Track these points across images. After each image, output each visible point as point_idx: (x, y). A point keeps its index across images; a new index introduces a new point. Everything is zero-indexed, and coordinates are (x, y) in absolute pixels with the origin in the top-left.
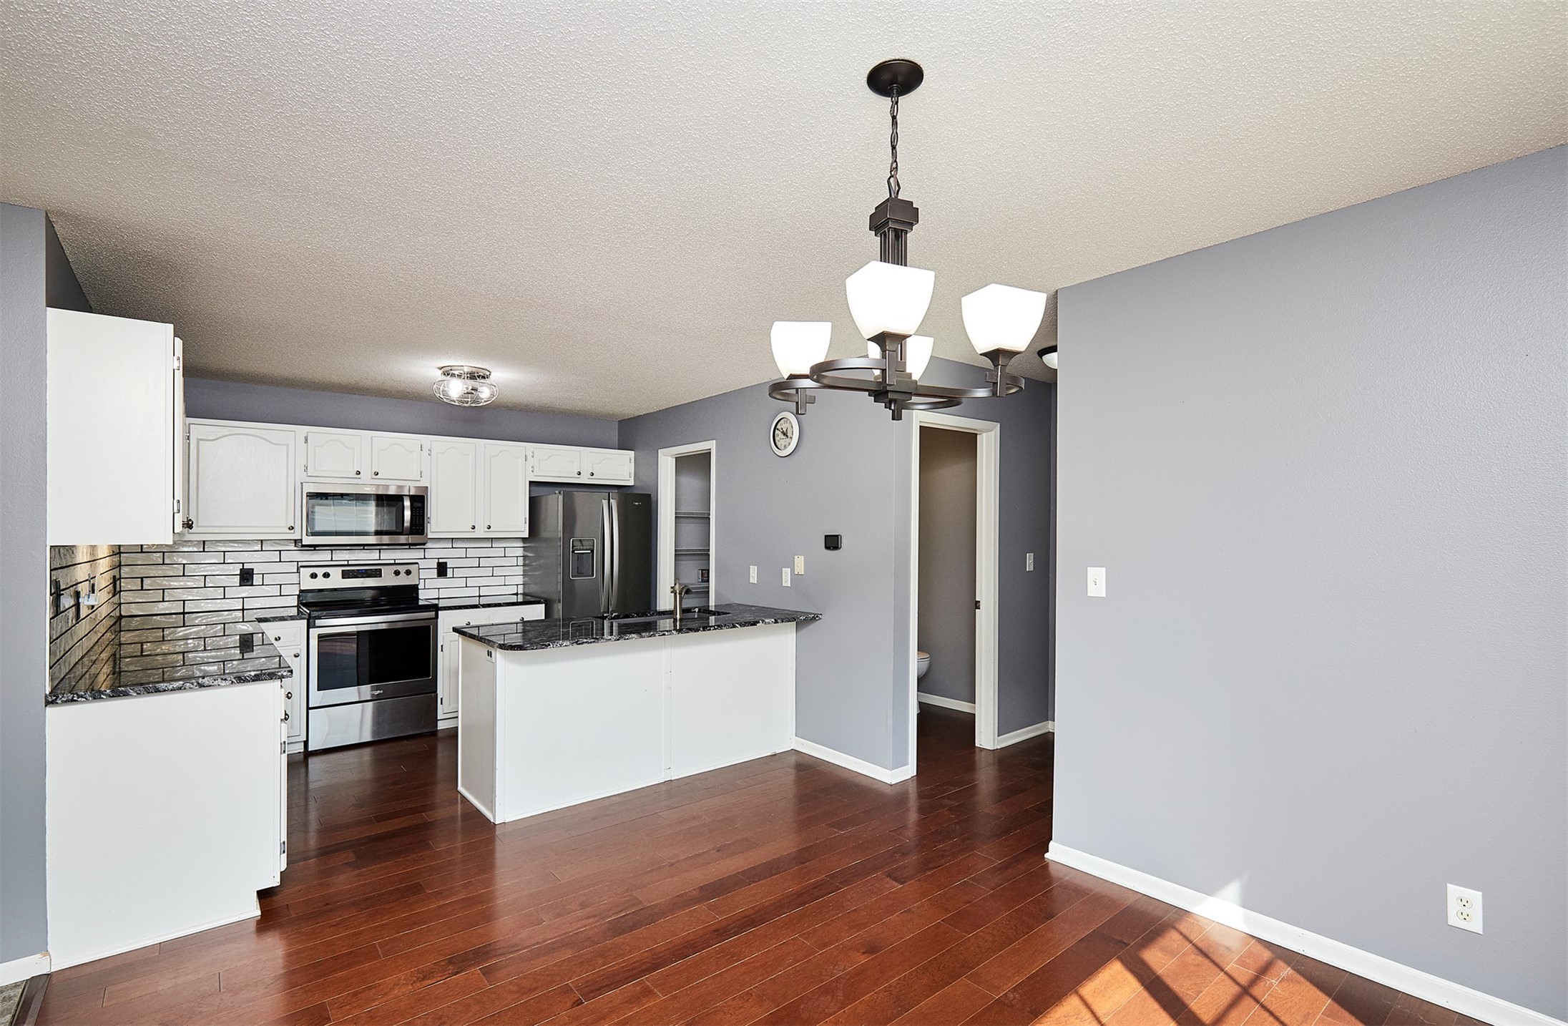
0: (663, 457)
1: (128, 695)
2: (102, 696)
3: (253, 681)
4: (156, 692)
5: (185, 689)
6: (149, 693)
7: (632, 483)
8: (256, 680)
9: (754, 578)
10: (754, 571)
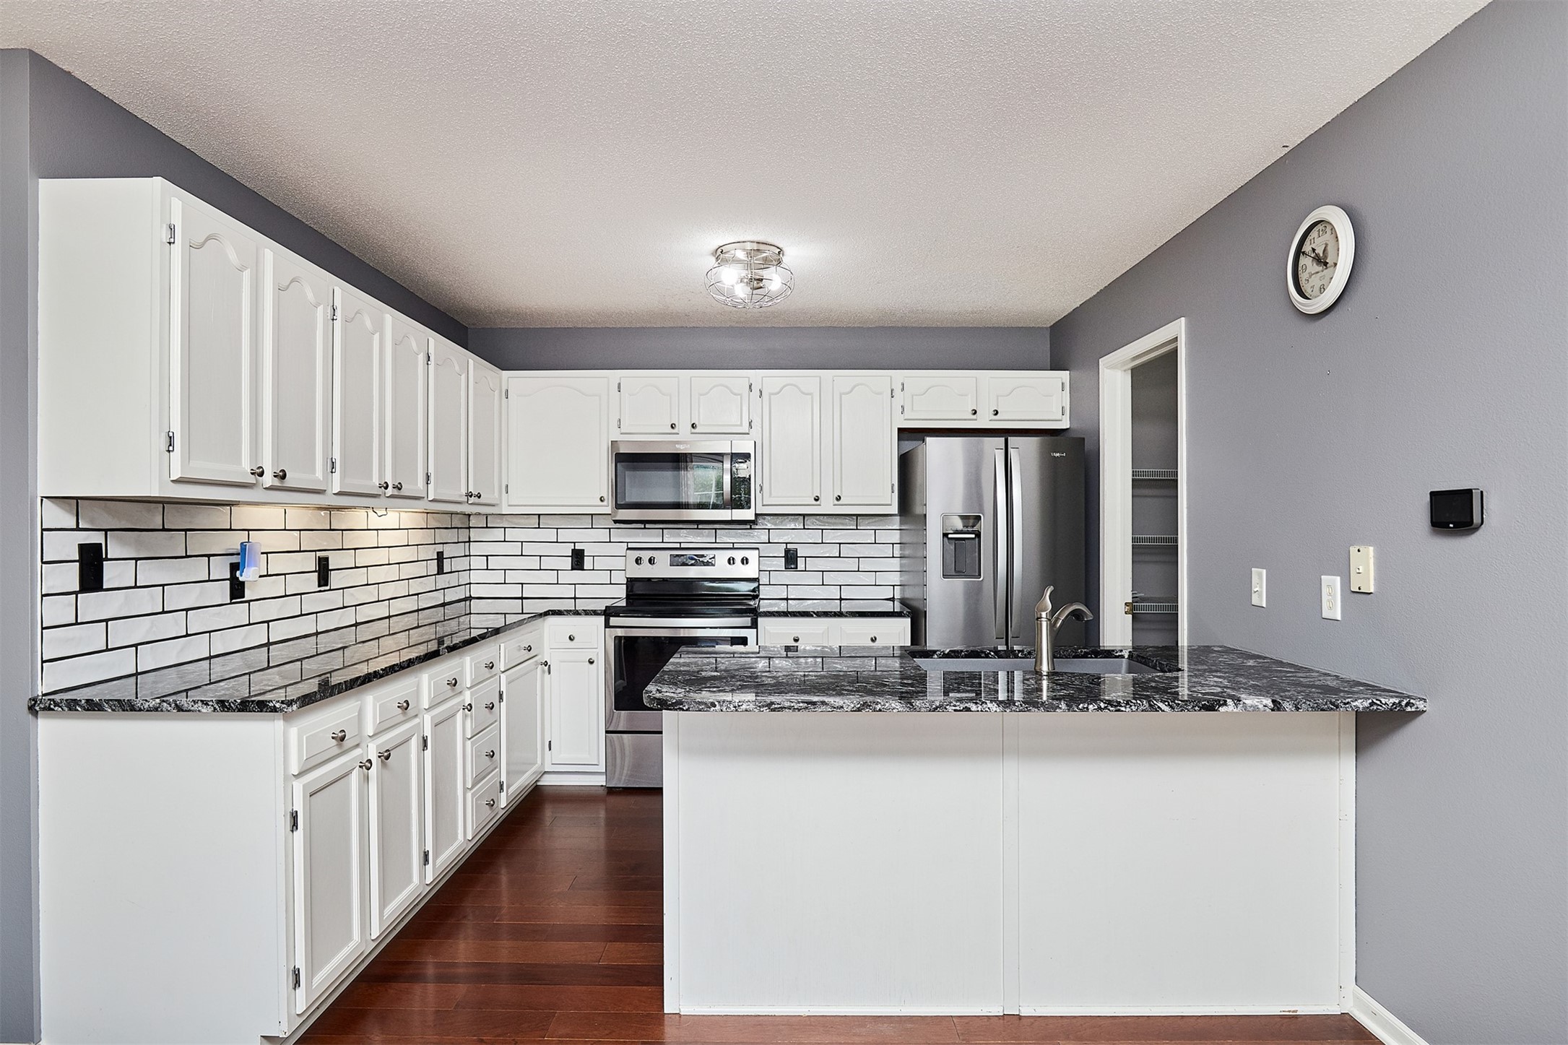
0: (1107, 371)
1: (103, 710)
2: (77, 708)
3: (239, 711)
4: (131, 710)
5: (162, 711)
6: (124, 710)
7: (1065, 424)
8: (243, 711)
9: (1260, 597)
10: (1260, 581)
